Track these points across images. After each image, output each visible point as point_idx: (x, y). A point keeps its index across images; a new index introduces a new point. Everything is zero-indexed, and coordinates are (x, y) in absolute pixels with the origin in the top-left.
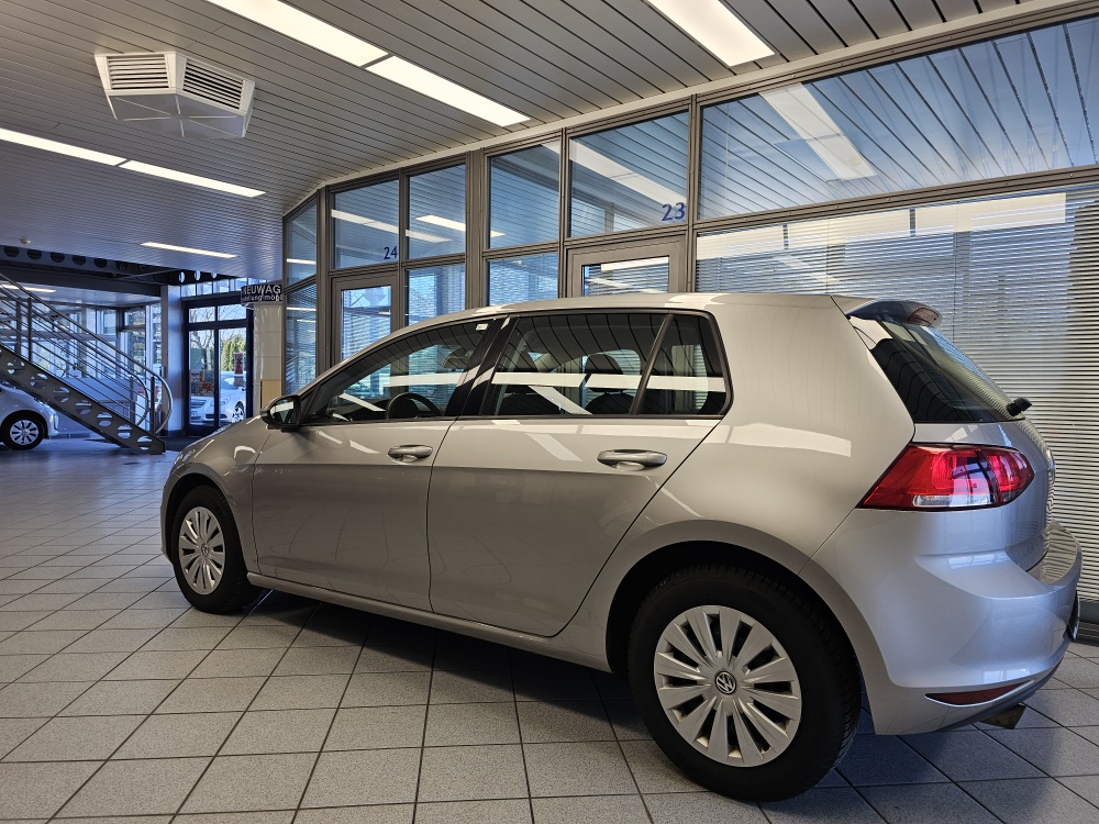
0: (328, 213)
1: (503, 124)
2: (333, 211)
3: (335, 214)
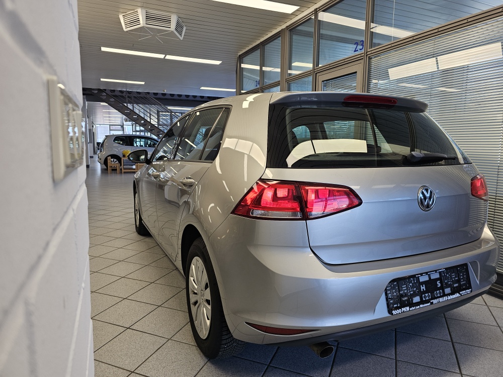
0: (240, 65)
1: (290, 12)
2: (242, 64)
3: (243, 66)
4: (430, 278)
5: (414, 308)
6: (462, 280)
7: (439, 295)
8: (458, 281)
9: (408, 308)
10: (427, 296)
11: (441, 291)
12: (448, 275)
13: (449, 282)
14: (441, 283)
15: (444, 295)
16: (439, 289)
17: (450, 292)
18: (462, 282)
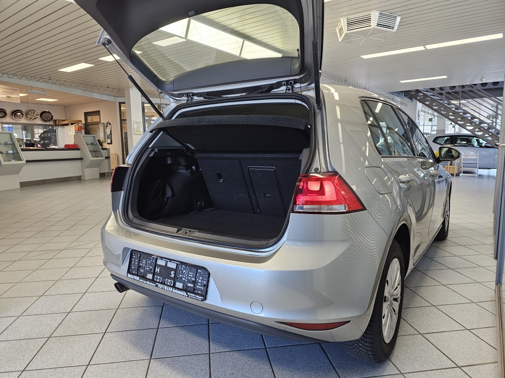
4: (166, 265)
5: (142, 281)
6: (199, 284)
7: (169, 284)
8: (194, 283)
9: (138, 278)
10: (158, 278)
11: (173, 281)
12: (184, 271)
13: (184, 278)
14: (175, 274)
15: (174, 287)
16: (171, 278)
17: (181, 287)
18: (199, 286)
